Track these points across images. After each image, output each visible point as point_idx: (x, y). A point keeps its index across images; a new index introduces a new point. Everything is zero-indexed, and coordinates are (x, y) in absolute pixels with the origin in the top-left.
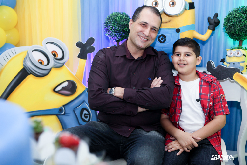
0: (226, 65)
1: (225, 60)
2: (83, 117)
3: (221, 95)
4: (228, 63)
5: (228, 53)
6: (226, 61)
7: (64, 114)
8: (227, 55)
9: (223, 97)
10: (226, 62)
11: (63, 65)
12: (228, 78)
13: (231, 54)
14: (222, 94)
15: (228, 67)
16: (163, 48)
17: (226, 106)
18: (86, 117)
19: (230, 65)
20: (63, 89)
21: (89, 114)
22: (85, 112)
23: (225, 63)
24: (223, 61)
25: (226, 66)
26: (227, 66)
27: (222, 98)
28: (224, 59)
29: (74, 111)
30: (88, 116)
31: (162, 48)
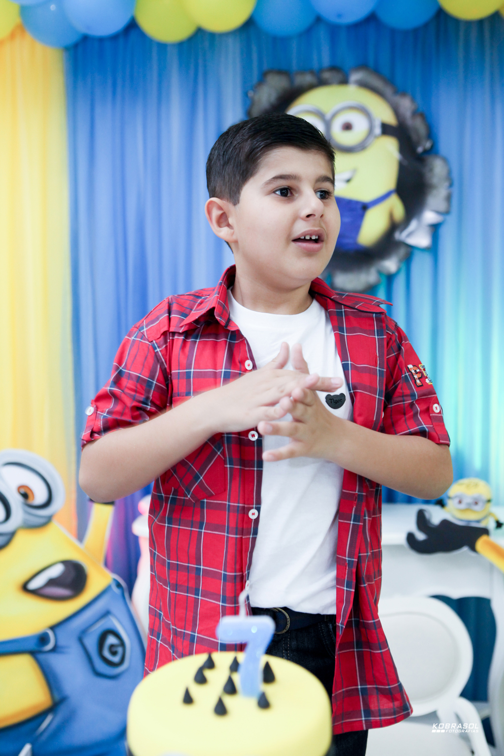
2: (106, 654)
7: (54, 650)
11: (49, 520)
18: (114, 653)
20: (52, 582)
21: (122, 644)
22: (111, 640)
29: (81, 640)
30: (120, 650)
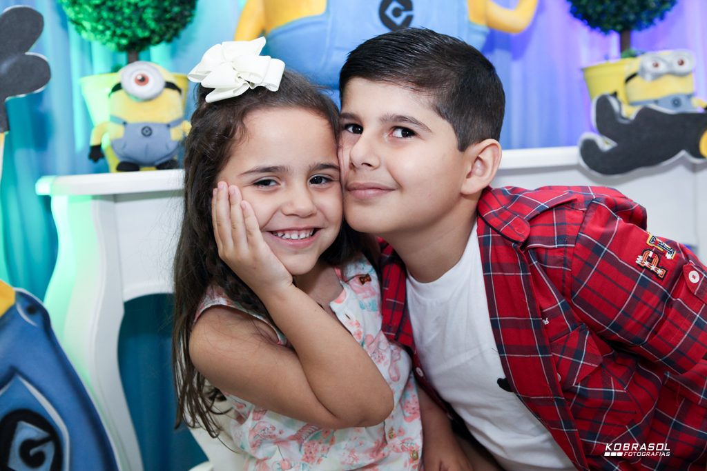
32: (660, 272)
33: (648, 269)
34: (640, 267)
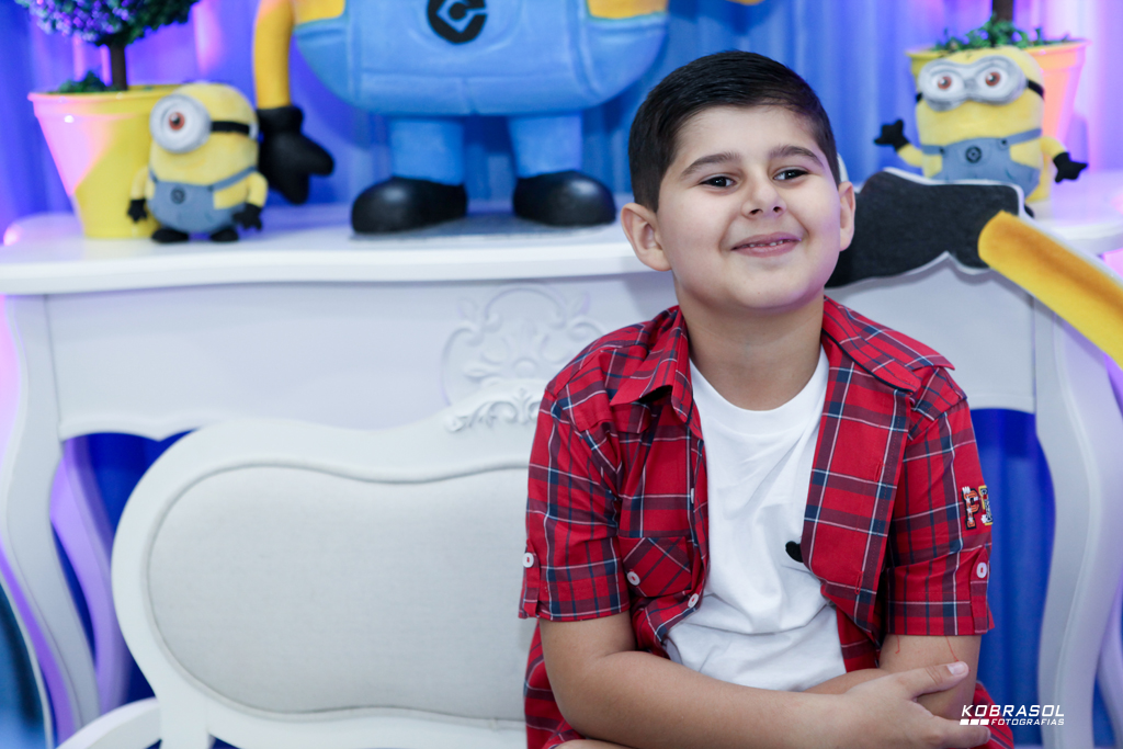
0: (921, 167)
1: (907, 132)
3: (961, 493)
4: (929, 150)
5: (929, 84)
6: (916, 134)
8: (919, 97)
9: (976, 508)
10: (918, 145)
12: (945, 255)
13: (946, 84)
14: (966, 490)
15: (935, 177)
16: (472, 80)
17: (981, 575)
19: (944, 163)
23: (909, 154)
24: (894, 136)
25: (919, 171)
26: (927, 171)
27: (965, 520)
28: (900, 125)
31: (458, 81)
32: (971, 519)
33: (964, 506)
34: (962, 497)
